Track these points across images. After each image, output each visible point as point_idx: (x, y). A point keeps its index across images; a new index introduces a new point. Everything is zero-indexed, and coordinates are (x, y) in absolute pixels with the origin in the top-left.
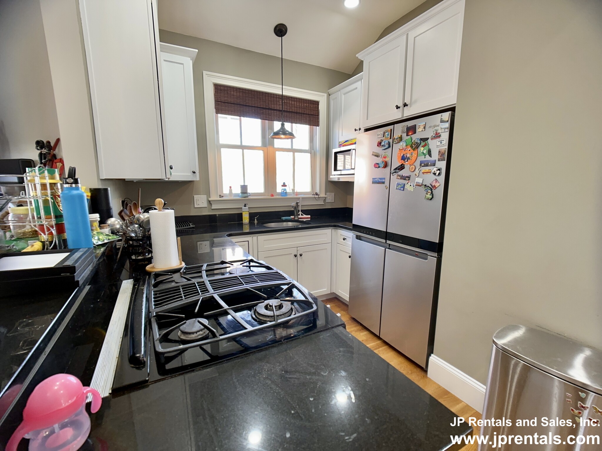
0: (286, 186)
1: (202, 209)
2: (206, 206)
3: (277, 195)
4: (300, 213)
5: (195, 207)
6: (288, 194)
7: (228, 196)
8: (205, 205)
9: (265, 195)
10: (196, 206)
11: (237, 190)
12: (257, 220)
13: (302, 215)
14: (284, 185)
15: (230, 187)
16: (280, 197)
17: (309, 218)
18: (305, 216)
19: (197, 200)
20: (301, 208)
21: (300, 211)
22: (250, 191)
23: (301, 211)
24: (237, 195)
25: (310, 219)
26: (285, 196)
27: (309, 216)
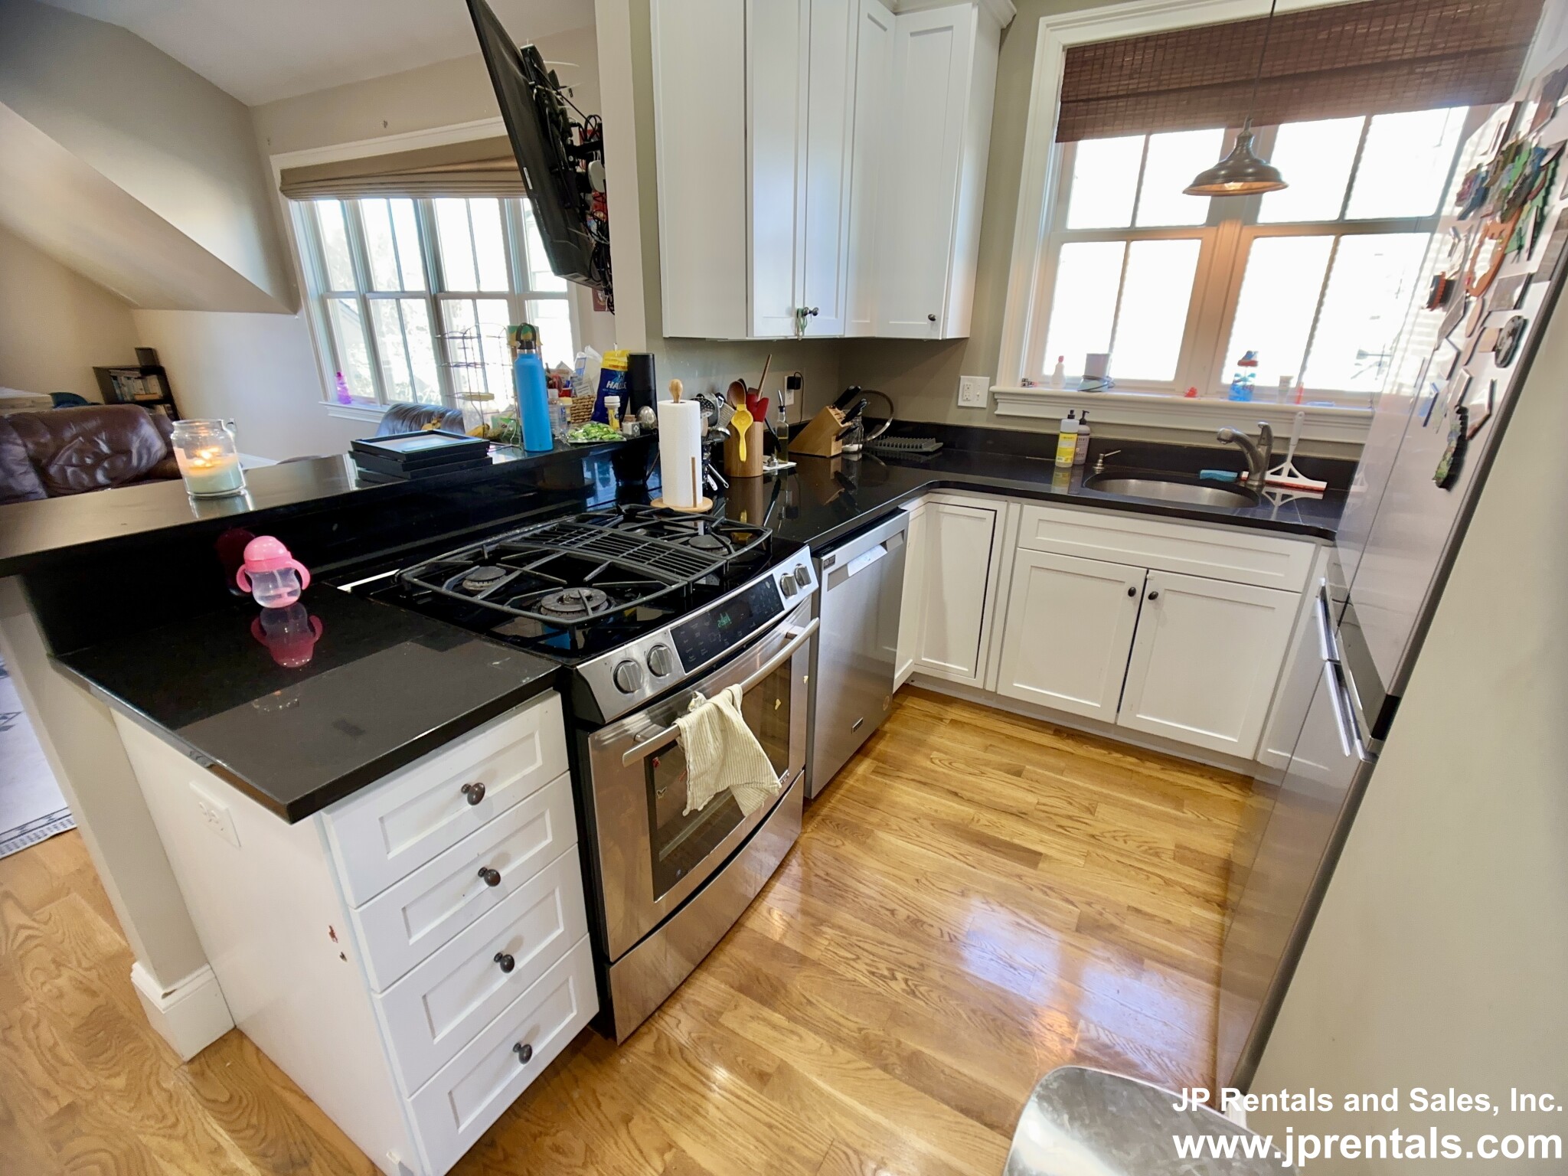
0: (1253, 364)
1: (972, 411)
2: (985, 406)
3: (1218, 392)
4: (1287, 466)
5: (959, 404)
6: (1254, 392)
7: (1048, 383)
8: (982, 402)
9: (1173, 390)
10: (961, 403)
11: (1076, 369)
12: (1103, 463)
13: (1291, 474)
14: (1248, 361)
15: (1061, 359)
16: (1225, 401)
17: (1318, 491)
18: (1302, 481)
19: (966, 388)
20: (1296, 449)
21: (1289, 458)
22: (1116, 371)
23: (1292, 462)
24: (1073, 382)
25: (1320, 496)
26: (1245, 399)
27: (1322, 485)
